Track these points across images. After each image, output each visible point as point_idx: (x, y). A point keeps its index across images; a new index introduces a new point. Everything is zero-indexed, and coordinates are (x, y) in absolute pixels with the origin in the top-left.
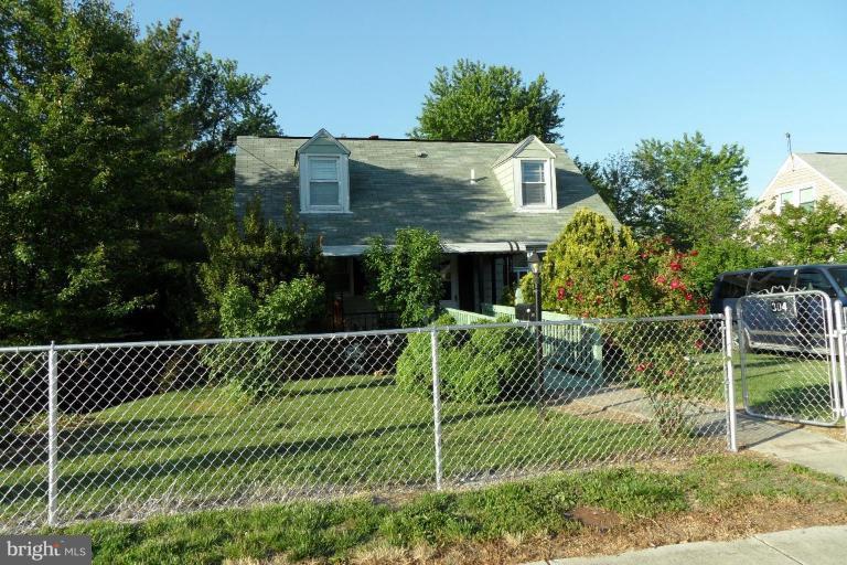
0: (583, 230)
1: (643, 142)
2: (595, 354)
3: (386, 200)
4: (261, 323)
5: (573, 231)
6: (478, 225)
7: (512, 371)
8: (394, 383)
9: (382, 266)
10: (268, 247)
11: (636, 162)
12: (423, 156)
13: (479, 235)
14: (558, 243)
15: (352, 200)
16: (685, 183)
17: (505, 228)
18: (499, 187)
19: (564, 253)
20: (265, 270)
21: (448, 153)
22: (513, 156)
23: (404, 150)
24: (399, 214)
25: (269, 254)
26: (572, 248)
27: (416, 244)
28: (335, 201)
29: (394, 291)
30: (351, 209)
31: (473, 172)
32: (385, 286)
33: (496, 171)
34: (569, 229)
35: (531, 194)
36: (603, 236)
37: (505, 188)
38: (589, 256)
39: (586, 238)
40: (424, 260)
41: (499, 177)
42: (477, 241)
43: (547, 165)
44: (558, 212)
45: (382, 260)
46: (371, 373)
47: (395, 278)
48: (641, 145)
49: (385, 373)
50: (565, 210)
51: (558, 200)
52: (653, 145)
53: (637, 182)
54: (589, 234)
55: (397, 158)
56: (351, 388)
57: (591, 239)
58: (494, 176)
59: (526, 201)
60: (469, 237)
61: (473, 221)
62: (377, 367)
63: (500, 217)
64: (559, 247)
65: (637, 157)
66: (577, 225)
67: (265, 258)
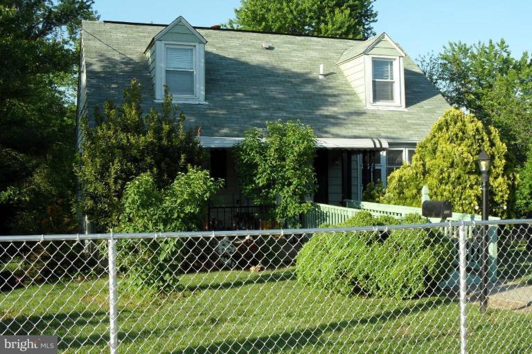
0: (454, 129)
1: (451, 44)
2: (490, 251)
3: (238, 91)
4: (167, 215)
5: (444, 130)
6: (335, 120)
7: (437, 266)
8: (294, 278)
9: (257, 159)
10: (150, 137)
11: (445, 64)
12: (270, 48)
13: (334, 130)
14: (429, 141)
15: (207, 91)
16: (491, 86)
17: (359, 125)
18: (348, 84)
19: (434, 151)
20: (148, 160)
21: (295, 47)
22: (365, 53)
23: (250, 42)
24: (255, 107)
25: (152, 143)
26: (444, 146)
27: (291, 138)
28: (191, 91)
29: (271, 184)
30: (206, 99)
31: (322, 67)
32: (261, 181)
33: (342, 67)
34: (440, 129)
35: (381, 91)
36: (474, 136)
37: (353, 84)
38: (465, 155)
39: (457, 137)
40: (300, 155)
41: (346, 73)
42: (337, 136)
43: (396, 64)
44: (406, 110)
45: (257, 152)
46: (248, 269)
47: (272, 172)
48: (449, 47)
49: (262, 269)
50: (414, 109)
51: (406, 98)
52: (460, 49)
53: (444, 83)
54: (460, 134)
55: (244, 50)
56: (238, 284)
57: (462, 139)
58: (341, 72)
59: (376, 97)
60: (326, 132)
61: (327, 116)
62: (254, 263)
63: (351, 114)
64: (429, 145)
65: (446, 59)
66: (447, 124)
67: (147, 146)
